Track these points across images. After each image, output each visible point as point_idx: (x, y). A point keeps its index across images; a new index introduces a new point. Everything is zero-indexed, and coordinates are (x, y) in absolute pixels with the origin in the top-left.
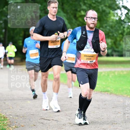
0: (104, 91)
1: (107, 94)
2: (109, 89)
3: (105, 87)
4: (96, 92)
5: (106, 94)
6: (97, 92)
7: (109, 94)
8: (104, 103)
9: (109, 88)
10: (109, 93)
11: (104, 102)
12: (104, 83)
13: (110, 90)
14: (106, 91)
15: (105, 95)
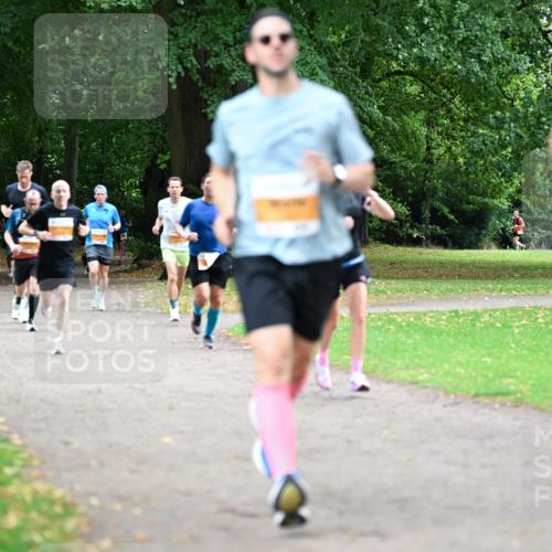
0: (487, 395)
1: (503, 405)
2: (510, 384)
3: (491, 375)
4: (453, 396)
5: (497, 406)
6: (456, 396)
7: (509, 404)
8: (489, 444)
9: (509, 380)
10: (509, 400)
11: (490, 437)
12: (488, 360)
13: (512, 387)
14: (497, 394)
15: (495, 409)
